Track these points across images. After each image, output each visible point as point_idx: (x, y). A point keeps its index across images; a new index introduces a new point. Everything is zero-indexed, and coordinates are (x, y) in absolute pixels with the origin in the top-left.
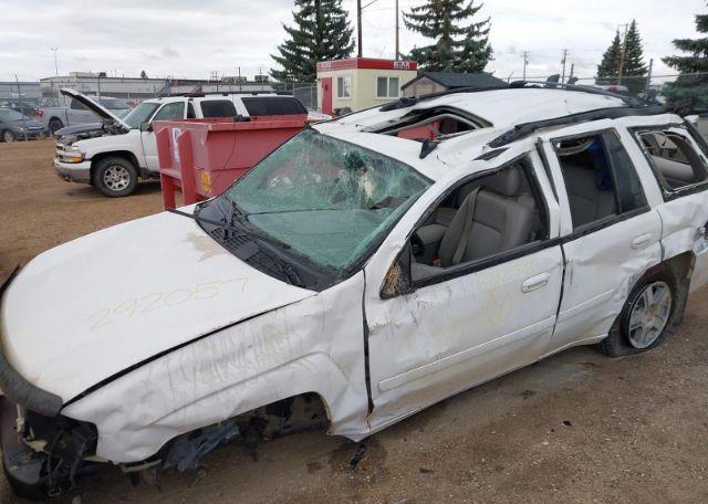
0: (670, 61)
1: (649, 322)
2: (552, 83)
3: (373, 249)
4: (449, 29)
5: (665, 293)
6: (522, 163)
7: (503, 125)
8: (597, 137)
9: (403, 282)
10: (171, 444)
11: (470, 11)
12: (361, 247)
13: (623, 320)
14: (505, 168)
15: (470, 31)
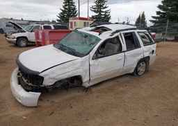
0: (151, 21)
1: (142, 70)
2: (124, 23)
3: (91, 51)
4: (101, 11)
5: (145, 64)
6: (117, 37)
7: (114, 30)
8: (131, 33)
9: (96, 57)
10: (56, 82)
11: (106, 7)
12: (89, 50)
13: (136, 69)
14: (114, 38)
15: (106, 12)
